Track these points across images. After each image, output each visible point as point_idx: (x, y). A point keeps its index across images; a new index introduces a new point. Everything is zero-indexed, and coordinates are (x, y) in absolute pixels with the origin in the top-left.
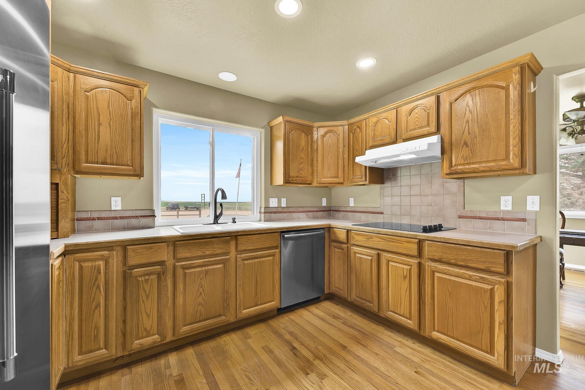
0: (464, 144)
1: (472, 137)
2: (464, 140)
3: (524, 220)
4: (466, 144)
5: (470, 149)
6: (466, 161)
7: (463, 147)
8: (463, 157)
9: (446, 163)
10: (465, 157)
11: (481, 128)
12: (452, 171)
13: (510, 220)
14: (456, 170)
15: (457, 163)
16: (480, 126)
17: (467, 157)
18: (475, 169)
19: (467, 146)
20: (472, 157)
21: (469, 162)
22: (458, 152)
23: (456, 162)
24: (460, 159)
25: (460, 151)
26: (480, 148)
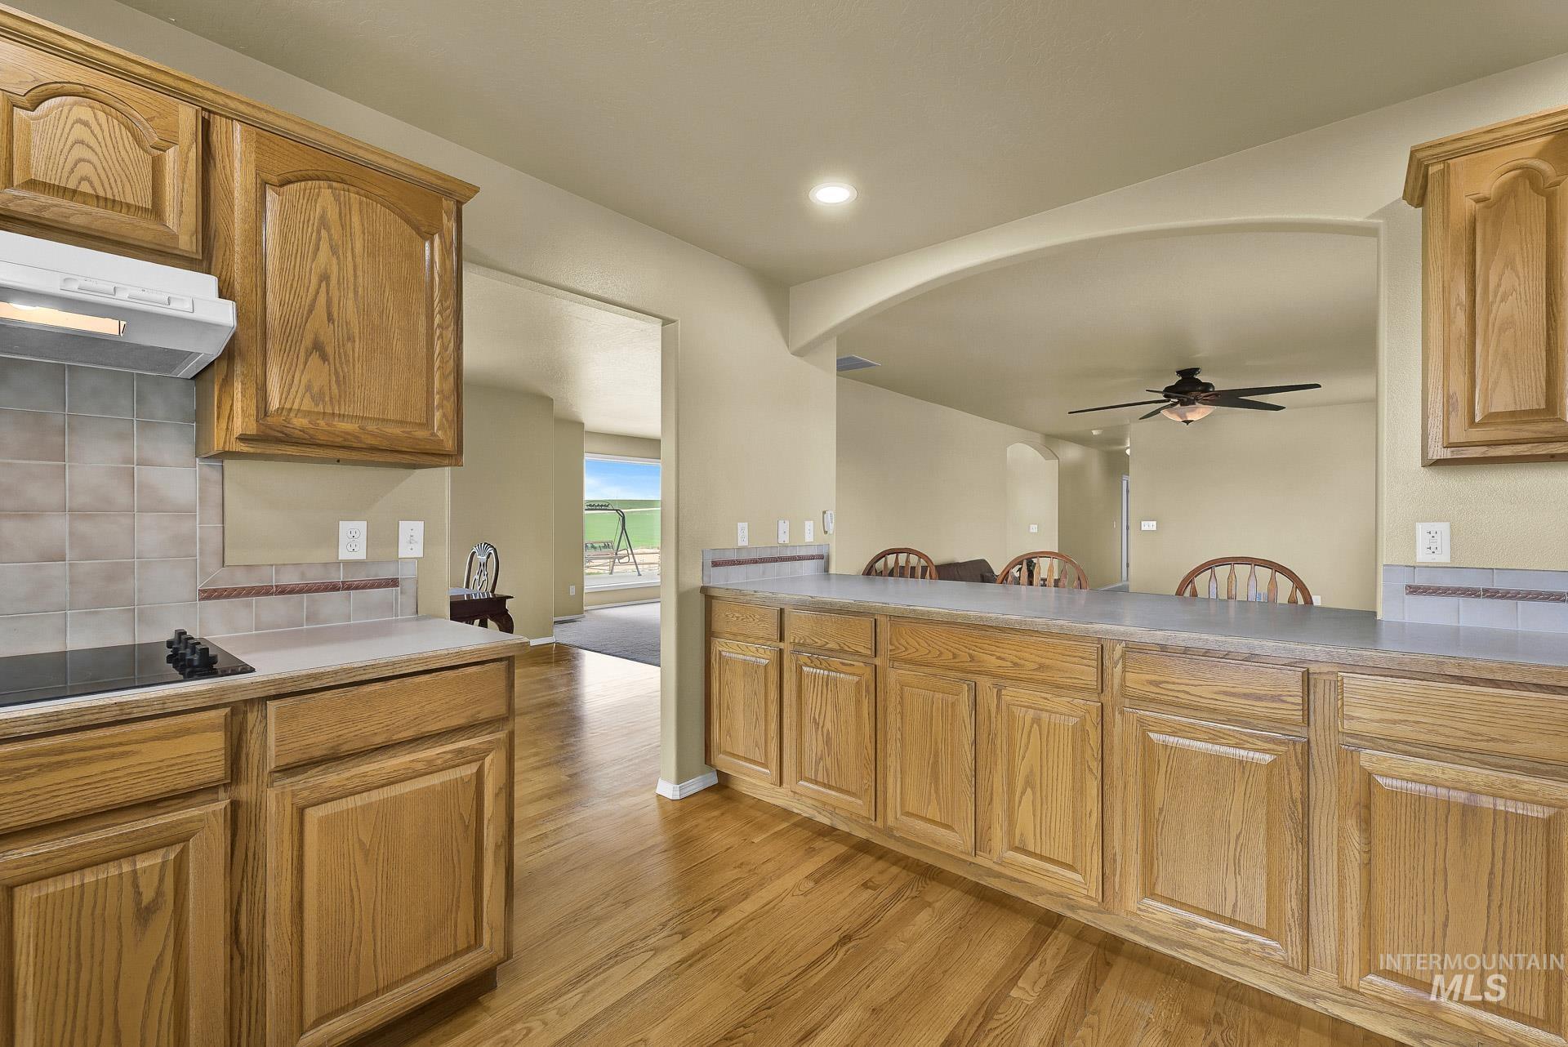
0: (313, 348)
1: (340, 334)
2: (312, 336)
3: (394, 583)
4: (318, 347)
5: (333, 369)
6: (321, 406)
7: (308, 355)
8: (308, 388)
9: (243, 396)
10: (316, 389)
11: (366, 317)
12: (271, 429)
13: (364, 587)
14: (287, 431)
15: (288, 406)
16: (364, 311)
17: (321, 393)
18: (349, 437)
19: (324, 357)
20: (340, 396)
21: (329, 410)
22: (293, 369)
23: (283, 401)
24: (299, 395)
25: (301, 366)
26: (362, 374)
